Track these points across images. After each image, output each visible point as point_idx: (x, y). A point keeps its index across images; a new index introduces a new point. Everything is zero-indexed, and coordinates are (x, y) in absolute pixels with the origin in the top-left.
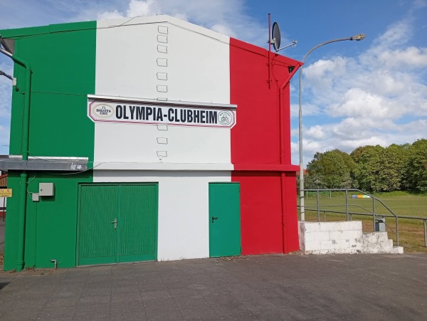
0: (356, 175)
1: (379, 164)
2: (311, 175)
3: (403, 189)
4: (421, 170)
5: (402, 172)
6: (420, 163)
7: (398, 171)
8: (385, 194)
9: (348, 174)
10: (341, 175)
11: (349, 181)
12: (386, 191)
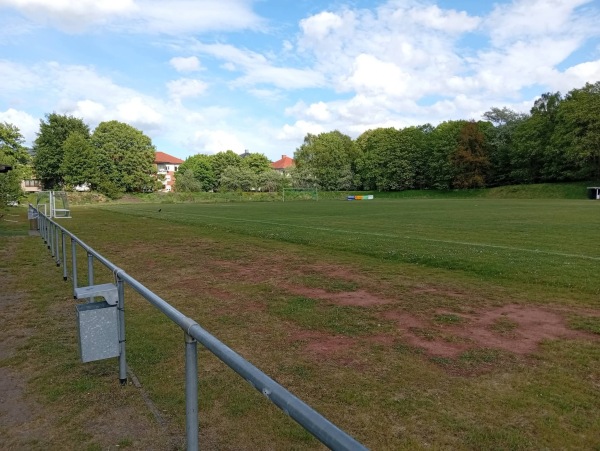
0: (359, 167)
1: (388, 152)
2: (299, 167)
3: (417, 187)
4: (442, 161)
5: (418, 163)
6: (442, 151)
7: (413, 161)
8: (393, 194)
9: (349, 166)
10: (338, 167)
11: (348, 176)
12: (395, 190)
